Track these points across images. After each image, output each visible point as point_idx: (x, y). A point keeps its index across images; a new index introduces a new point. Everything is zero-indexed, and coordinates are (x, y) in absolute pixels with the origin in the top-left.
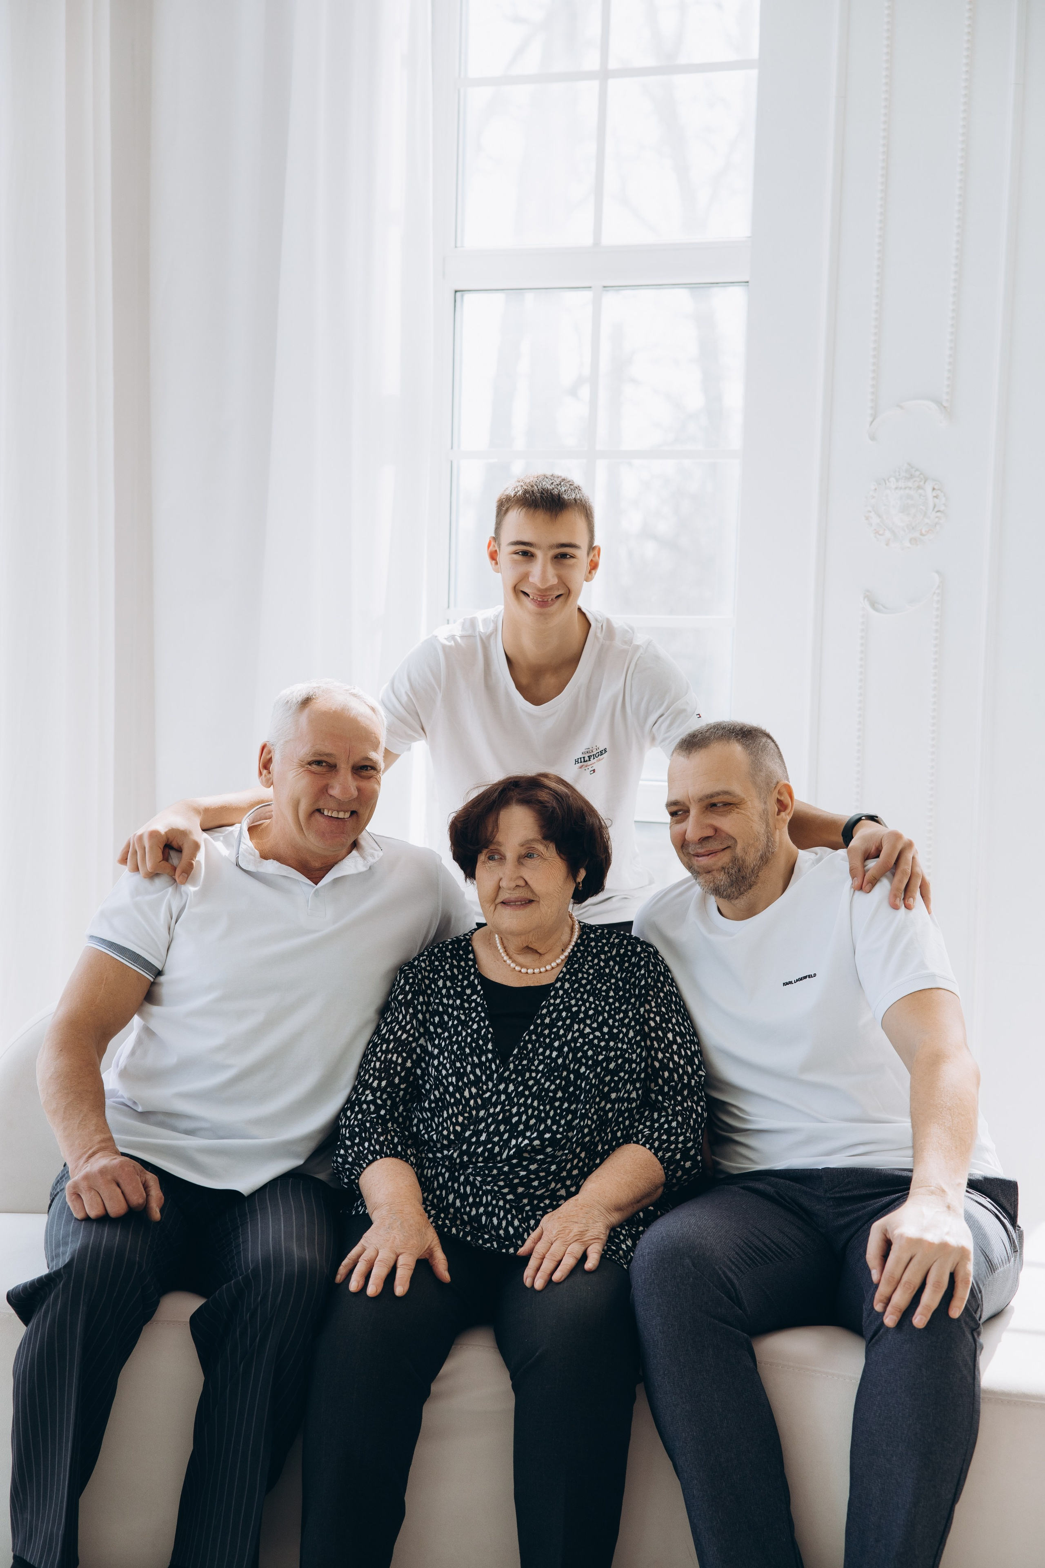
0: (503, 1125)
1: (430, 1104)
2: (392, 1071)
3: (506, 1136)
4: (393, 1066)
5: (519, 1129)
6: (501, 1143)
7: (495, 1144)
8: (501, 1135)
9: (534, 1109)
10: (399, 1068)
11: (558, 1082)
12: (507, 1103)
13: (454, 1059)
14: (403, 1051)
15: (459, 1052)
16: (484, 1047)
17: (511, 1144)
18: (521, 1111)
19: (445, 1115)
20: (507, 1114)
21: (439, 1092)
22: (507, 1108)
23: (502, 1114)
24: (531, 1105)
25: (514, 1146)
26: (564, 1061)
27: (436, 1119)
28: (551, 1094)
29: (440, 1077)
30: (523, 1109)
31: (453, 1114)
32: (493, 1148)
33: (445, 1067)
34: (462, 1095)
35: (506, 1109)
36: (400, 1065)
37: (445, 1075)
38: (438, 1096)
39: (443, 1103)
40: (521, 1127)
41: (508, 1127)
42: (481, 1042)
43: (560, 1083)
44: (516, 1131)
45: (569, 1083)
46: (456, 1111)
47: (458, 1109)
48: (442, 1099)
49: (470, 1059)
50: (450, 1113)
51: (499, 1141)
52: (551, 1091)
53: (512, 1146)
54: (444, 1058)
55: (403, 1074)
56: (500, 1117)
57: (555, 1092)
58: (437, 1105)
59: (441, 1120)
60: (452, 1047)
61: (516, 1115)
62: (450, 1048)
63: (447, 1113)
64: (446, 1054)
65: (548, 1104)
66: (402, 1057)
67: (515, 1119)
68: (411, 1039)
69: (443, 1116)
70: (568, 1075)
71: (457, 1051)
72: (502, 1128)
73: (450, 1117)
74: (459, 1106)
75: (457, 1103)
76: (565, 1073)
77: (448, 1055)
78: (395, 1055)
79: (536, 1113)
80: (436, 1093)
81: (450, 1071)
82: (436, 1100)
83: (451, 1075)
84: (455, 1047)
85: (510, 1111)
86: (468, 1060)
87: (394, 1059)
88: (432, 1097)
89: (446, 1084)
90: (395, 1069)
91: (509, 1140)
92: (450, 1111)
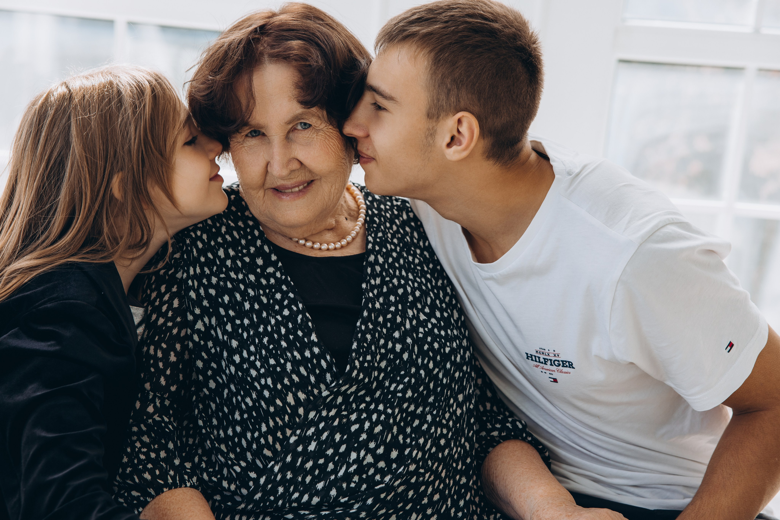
0: (338, 434)
1: (241, 415)
2: (152, 370)
3: (343, 448)
4: (152, 362)
5: (361, 439)
6: (337, 458)
7: (328, 459)
8: (337, 447)
9: (380, 413)
10: (161, 365)
11: (406, 380)
12: (343, 407)
13: (266, 355)
14: (161, 340)
15: (271, 346)
16: (306, 339)
17: (349, 458)
18: (362, 417)
19: (264, 428)
20: (345, 420)
21: (252, 399)
22: (345, 413)
23: (338, 420)
24: (376, 410)
25: (355, 462)
26: (410, 356)
27: (249, 435)
28: (400, 395)
29: (249, 379)
30: (364, 415)
31: (277, 427)
32: (326, 465)
33: (252, 365)
34: (284, 401)
35: (343, 415)
36: (161, 360)
37: (256, 376)
38: (251, 404)
39: (258, 412)
40: (364, 436)
41: (345, 437)
42: (300, 333)
43: (410, 381)
44: (357, 441)
45: (420, 381)
46: (280, 423)
47: (283, 420)
48: (256, 407)
49: (289, 354)
50: (271, 426)
51: (334, 455)
52: (399, 392)
53: (351, 461)
54: (250, 353)
55: (168, 372)
56: (336, 423)
57: (404, 391)
58: (250, 416)
59: (256, 434)
60: (261, 340)
61: (355, 422)
62: (257, 341)
63: (266, 426)
64: (252, 348)
65: (397, 406)
66: (162, 348)
67: (354, 428)
68: (170, 324)
69: (260, 430)
70: (417, 371)
71: (269, 345)
72: (338, 437)
73: (272, 431)
74: (284, 416)
75: (280, 412)
76: (413, 370)
77: (256, 349)
78: (152, 348)
79: (383, 417)
80: (248, 400)
81: (262, 371)
82: (249, 410)
83: (265, 376)
84: (265, 340)
85: (347, 417)
86: (286, 355)
87: (152, 352)
88: (244, 406)
89: (259, 388)
90: (156, 366)
91: (347, 453)
92: (271, 423)
